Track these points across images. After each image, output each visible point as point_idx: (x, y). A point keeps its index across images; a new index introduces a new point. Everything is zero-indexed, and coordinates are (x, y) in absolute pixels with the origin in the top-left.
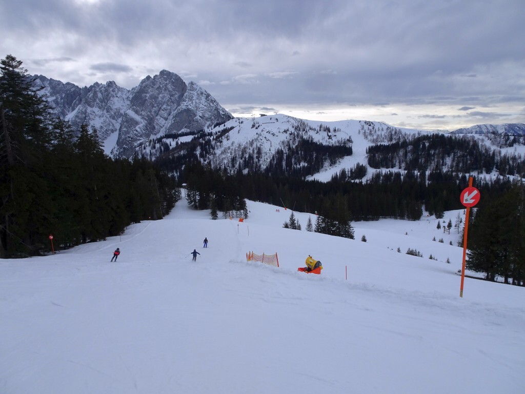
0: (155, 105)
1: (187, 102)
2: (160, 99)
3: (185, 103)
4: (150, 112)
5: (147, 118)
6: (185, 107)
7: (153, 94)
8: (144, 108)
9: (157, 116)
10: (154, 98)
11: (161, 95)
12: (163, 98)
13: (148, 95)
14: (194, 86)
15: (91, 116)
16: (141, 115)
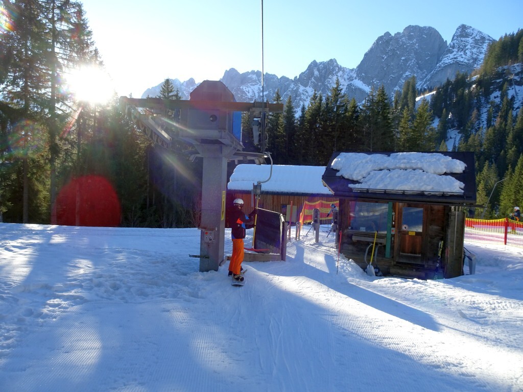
1: (455, 53)
3: (451, 56)
6: (450, 61)
14: (467, 31)
15: (302, 96)
16: (372, 84)
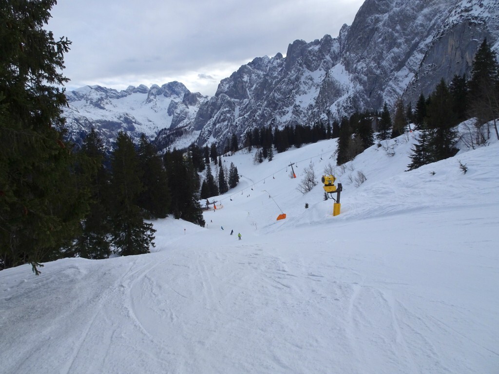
0: (401, 40)
2: (420, 20)
4: (379, 58)
5: (365, 78)
7: (402, 11)
8: (365, 53)
9: (398, 68)
10: (401, 22)
11: (426, 11)
12: (428, 18)
13: (386, 16)
16: (355, 71)
